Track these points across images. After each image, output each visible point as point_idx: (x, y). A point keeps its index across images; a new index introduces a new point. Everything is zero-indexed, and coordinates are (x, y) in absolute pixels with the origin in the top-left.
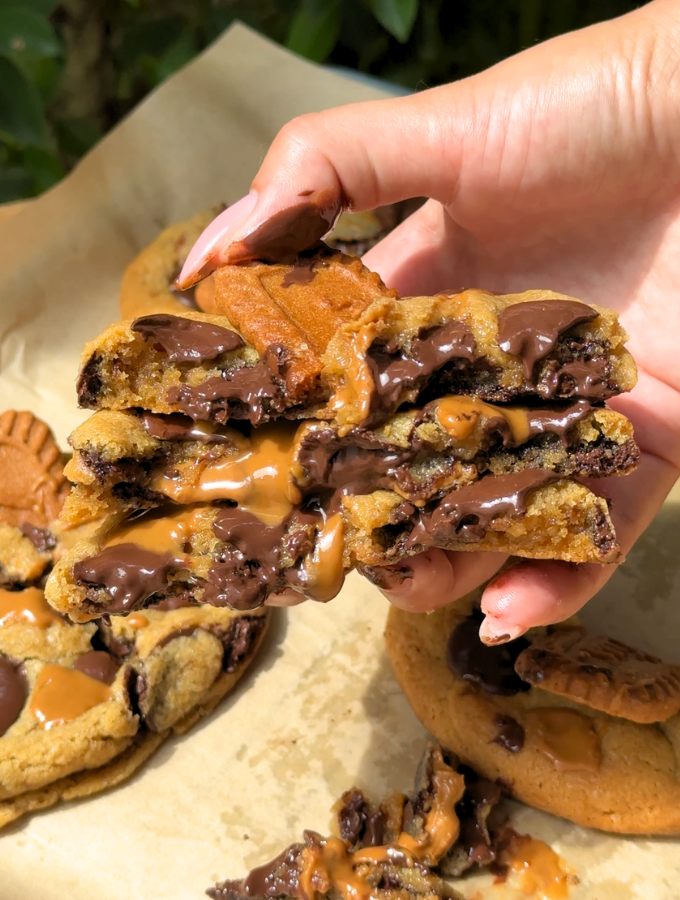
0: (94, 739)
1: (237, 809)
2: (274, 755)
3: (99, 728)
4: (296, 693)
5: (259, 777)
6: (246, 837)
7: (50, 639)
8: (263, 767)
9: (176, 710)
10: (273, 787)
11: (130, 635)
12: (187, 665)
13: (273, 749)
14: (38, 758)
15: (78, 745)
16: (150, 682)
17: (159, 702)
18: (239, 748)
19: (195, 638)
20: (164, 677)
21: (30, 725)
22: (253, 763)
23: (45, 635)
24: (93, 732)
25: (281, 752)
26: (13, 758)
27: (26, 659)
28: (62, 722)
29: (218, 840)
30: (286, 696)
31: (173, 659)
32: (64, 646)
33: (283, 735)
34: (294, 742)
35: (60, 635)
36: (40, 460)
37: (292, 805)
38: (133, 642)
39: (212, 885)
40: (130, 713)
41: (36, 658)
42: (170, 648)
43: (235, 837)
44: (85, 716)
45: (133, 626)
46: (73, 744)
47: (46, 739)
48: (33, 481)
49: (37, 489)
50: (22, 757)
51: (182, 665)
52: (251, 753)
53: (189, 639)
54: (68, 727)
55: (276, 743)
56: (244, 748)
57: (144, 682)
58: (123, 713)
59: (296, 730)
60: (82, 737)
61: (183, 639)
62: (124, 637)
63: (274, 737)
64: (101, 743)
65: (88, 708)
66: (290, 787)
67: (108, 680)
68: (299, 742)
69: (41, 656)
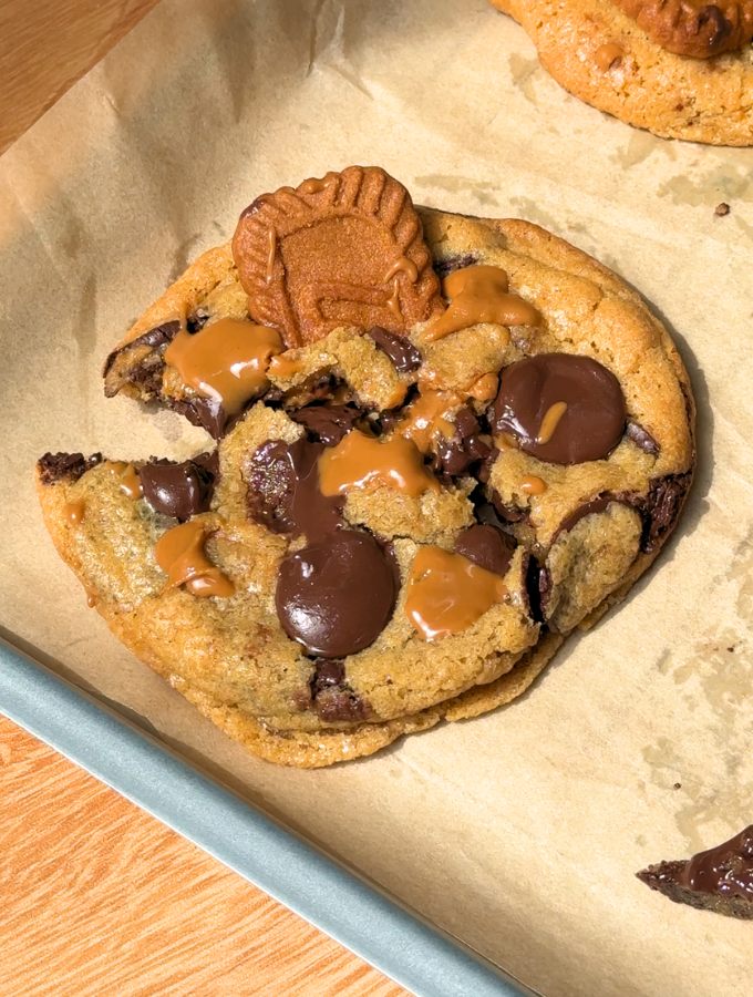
0: (488, 657)
1: (662, 742)
2: (706, 667)
3: (494, 643)
4: (729, 576)
5: (687, 698)
6: (678, 786)
7: (426, 511)
8: (693, 685)
9: (584, 607)
10: (706, 714)
11: (523, 503)
12: (599, 551)
13: (704, 659)
14: (421, 683)
15: (470, 667)
16: (555, 578)
17: (564, 600)
18: (660, 655)
19: (608, 514)
20: (571, 570)
21: (407, 633)
22: (680, 677)
23: (419, 505)
24: (488, 650)
25: (715, 665)
26: (390, 682)
27: (395, 537)
28: (449, 632)
29: (642, 786)
30: (717, 580)
31: (582, 546)
32: (442, 521)
33: (717, 638)
34: (731, 650)
35: (438, 506)
36: (395, 239)
37: (733, 741)
38: (528, 511)
39: (645, 867)
40: (531, 621)
41: (408, 537)
42: (577, 532)
43: (661, 785)
44: (477, 626)
45: (526, 491)
46: (463, 666)
47: (431, 657)
48: (387, 266)
49: (391, 278)
50: (402, 682)
51: (592, 551)
52: (676, 662)
53: (601, 517)
54: (456, 642)
55: (708, 649)
56: (667, 653)
57: (548, 578)
58: (524, 621)
59: (731, 631)
60: (475, 657)
61: (594, 517)
62: (516, 506)
63: (705, 640)
64: (497, 660)
65: (480, 614)
66: (729, 716)
67: (501, 569)
68: (738, 650)
69: (415, 535)
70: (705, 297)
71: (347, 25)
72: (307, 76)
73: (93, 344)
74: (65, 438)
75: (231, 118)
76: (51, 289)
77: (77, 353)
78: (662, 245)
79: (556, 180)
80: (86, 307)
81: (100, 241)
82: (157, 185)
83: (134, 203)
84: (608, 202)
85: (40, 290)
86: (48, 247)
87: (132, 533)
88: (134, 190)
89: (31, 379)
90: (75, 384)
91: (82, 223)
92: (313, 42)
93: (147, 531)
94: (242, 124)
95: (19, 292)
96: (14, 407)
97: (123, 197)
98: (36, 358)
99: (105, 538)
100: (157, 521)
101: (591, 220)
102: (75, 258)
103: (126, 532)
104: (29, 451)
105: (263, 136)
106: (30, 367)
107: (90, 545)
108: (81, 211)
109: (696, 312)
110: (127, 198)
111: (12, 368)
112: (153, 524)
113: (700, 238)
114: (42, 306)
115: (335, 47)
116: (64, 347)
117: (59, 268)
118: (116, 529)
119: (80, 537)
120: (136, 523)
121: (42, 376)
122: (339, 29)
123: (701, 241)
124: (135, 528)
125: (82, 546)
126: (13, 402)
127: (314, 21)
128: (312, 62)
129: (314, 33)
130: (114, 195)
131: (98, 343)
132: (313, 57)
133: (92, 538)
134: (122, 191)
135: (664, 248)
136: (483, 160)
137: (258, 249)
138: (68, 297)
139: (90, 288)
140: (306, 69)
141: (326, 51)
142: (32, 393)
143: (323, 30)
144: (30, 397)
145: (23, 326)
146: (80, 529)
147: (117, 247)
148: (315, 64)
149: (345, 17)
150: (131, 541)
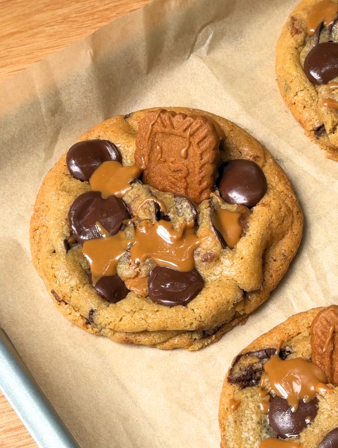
70: (325, 209)
71: (212, 40)
72: (187, 59)
73: (51, 157)
74: (25, 195)
75: (145, 72)
76: (39, 128)
77: (42, 159)
78: (315, 179)
79: (279, 136)
80: (53, 140)
81: (68, 112)
82: (102, 94)
83: (88, 100)
84: (298, 153)
85: (34, 127)
86: (44, 110)
87: (254, 429)
88: (90, 95)
89: (18, 165)
90: (38, 172)
91: (62, 103)
92: (194, 45)
93: (261, 432)
94: (149, 75)
95: (24, 126)
96: (7, 176)
97: (84, 96)
98: (24, 156)
99: (241, 425)
100: (268, 429)
101: (288, 159)
102: (55, 117)
103: (251, 427)
104: (7, 196)
105: (158, 83)
106: (19, 160)
107: (233, 425)
108: (64, 97)
109: (318, 214)
110: (86, 97)
111: (11, 158)
112: (265, 430)
113: (333, 180)
114: (33, 135)
115: (204, 49)
116: (37, 155)
117: (46, 120)
118: (248, 423)
119: (231, 418)
120: (258, 425)
121: (24, 164)
122: (208, 41)
123: (333, 182)
124: (256, 428)
125: (229, 422)
126: (7, 173)
127: (197, 36)
128: (190, 53)
129: (196, 41)
130: (80, 94)
131: (53, 157)
132: (192, 52)
133: (236, 422)
134: (85, 93)
135: (316, 181)
136: (250, 118)
137: (323, 333)
138: (46, 133)
139: (57, 132)
140: (187, 57)
141: (199, 50)
142: (17, 172)
143: (200, 41)
144: (15, 173)
145: (22, 142)
146: (232, 414)
147: (75, 117)
148: (192, 55)
149: (212, 36)
150: (252, 433)
